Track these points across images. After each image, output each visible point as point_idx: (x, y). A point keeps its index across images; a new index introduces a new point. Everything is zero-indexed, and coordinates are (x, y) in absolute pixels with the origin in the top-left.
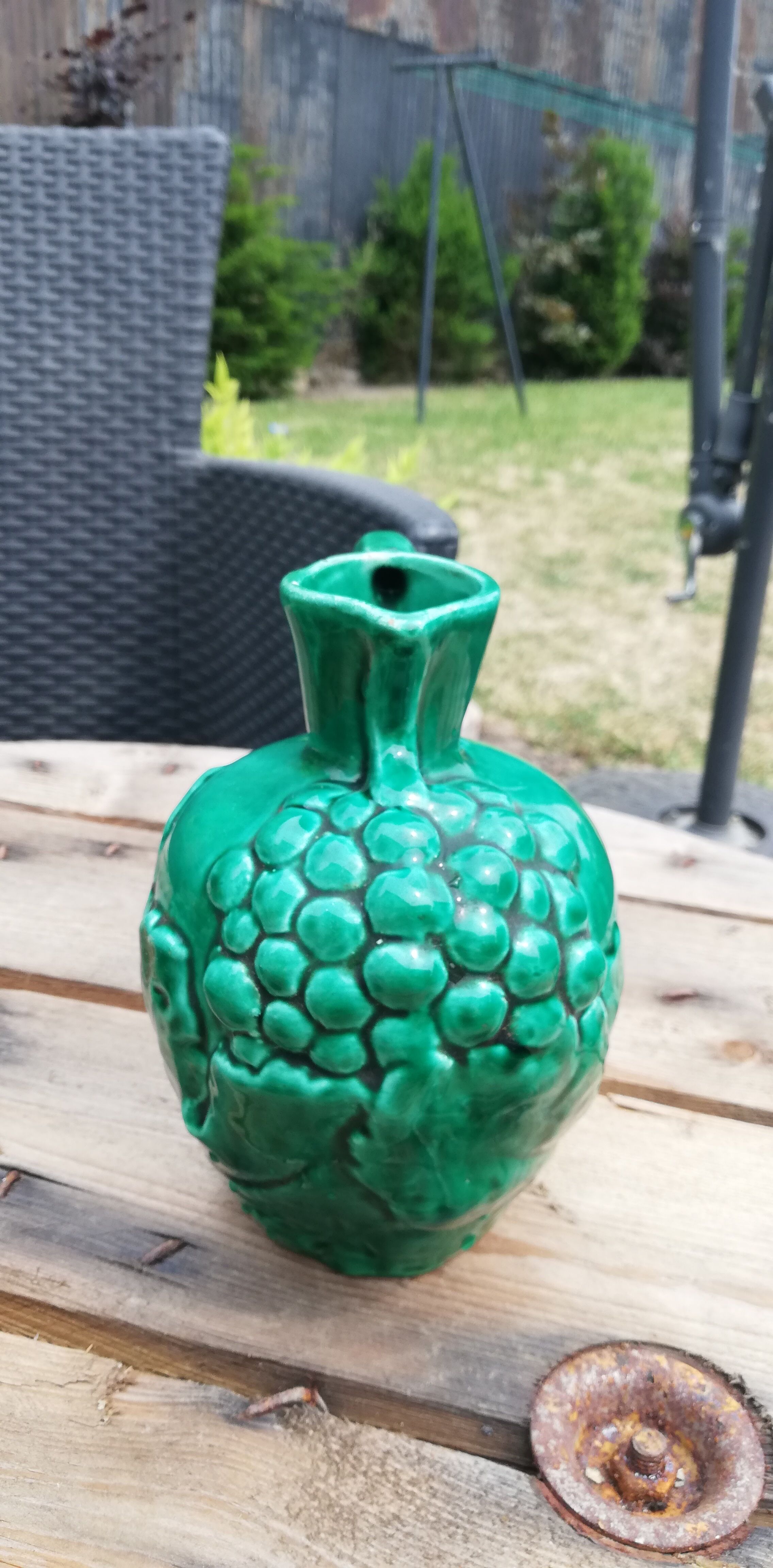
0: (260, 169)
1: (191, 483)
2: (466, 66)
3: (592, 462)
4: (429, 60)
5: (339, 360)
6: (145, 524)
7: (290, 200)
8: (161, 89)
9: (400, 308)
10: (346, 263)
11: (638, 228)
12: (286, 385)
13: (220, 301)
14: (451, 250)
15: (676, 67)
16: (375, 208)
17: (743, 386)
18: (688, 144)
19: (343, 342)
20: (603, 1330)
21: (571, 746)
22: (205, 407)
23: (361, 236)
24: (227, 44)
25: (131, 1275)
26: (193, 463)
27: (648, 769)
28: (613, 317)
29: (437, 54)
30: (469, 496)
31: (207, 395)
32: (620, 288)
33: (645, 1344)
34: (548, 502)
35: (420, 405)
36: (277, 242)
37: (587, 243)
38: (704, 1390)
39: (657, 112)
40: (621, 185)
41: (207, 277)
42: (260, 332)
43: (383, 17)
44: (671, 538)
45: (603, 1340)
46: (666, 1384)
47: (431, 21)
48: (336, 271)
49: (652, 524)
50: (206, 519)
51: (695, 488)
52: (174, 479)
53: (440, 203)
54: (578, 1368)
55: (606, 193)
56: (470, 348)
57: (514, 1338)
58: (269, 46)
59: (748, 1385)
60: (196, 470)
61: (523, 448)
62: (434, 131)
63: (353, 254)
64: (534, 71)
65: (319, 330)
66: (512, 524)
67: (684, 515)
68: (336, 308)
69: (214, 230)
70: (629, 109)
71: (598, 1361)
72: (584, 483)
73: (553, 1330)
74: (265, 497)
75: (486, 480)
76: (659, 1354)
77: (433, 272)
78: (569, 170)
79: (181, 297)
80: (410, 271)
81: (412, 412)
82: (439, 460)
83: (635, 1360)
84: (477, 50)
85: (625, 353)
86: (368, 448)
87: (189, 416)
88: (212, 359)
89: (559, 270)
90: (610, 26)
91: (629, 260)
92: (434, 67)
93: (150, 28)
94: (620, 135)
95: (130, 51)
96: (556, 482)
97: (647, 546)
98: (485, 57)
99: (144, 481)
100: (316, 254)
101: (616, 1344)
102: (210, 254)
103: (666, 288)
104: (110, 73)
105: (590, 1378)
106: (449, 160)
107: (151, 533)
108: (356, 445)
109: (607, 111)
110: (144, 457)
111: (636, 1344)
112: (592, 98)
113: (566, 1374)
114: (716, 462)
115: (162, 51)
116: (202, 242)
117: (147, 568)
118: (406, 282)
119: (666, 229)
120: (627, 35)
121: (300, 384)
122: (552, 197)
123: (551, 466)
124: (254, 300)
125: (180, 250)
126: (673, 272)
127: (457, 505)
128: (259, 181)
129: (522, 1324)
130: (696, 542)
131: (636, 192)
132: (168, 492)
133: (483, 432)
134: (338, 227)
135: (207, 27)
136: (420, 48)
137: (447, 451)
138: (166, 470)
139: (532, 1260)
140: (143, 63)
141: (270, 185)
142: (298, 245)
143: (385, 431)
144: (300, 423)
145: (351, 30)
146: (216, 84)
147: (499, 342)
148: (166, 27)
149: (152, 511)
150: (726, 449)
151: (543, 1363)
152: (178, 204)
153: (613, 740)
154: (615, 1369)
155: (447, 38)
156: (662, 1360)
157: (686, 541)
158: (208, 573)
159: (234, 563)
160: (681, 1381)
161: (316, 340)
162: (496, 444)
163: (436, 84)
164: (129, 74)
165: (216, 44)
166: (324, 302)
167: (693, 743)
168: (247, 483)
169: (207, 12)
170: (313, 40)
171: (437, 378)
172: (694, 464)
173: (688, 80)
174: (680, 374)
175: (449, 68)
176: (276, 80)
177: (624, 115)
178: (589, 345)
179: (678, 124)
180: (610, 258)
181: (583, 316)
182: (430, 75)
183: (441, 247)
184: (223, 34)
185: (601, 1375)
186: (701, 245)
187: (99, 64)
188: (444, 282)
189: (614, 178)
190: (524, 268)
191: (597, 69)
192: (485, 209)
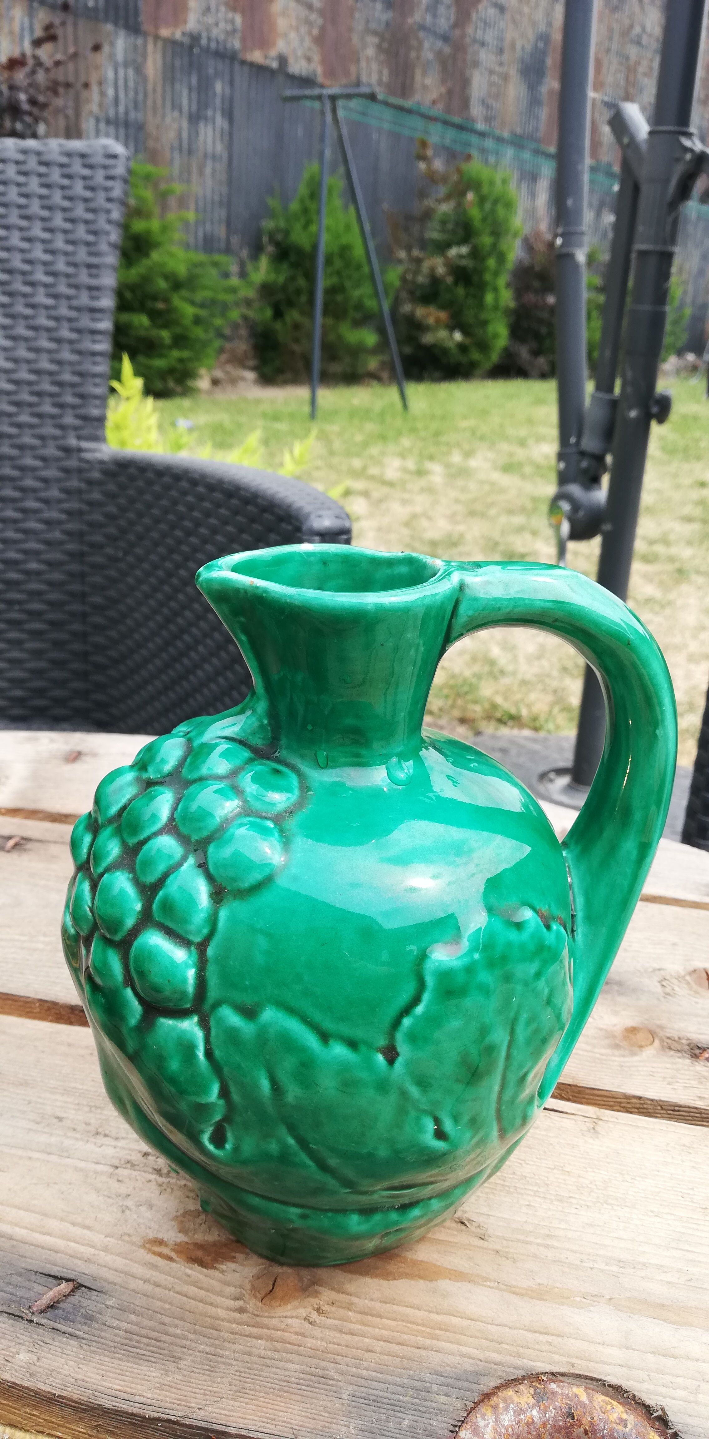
0: (163, 187)
1: (96, 475)
2: (349, 97)
3: (468, 454)
4: (316, 91)
5: (240, 362)
6: (54, 514)
7: (191, 216)
8: (70, 112)
9: (293, 315)
10: (243, 274)
11: (503, 246)
12: (190, 383)
13: (123, 305)
14: (338, 263)
15: (534, 101)
16: (268, 224)
17: (604, 386)
18: (547, 170)
19: (242, 346)
20: (520, 1362)
21: (457, 713)
22: (112, 402)
23: (257, 250)
24: (131, 72)
25: (22, 1324)
26: (98, 456)
27: (527, 733)
28: (485, 323)
29: (322, 86)
30: (358, 485)
31: (113, 390)
32: (489, 298)
33: (562, 1375)
34: (429, 490)
35: (313, 402)
36: (180, 253)
37: (461, 256)
38: (625, 1426)
39: (518, 142)
40: (488, 206)
41: (109, 280)
42: (165, 335)
43: (273, 53)
44: (542, 522)
45: (520, 1373)
46: (586, 1421)
47: (316, 58)
48: (235, 281)
49: (523, 510)
50: (112, 509)
51: (563, 479)
52: (80, 471)
53: (327, 221)
54: (495, 1407)
55: (475, 213)
56: (357, 351)
57: (428, 1377)
58: (169, 75)
59: (671, 1417)
60: (102, 462)
61: (406, 442)
62: (321, 155)
63: (249, 267)
64: (408, 104)
65: (220, 335)
66: (398, 510)
67: (555, 502)
68: (235, 315)
69: (115, 236)
70: (493, 137)
71: (516, 1399)
72: (463, 472)
73: (468, 1365)
74: (167, 488)
75: (373, 471)
76: (579, 1386)
77: (322, 283)
78: (442, 191)
79: (84, 299)
80: (301, 282)
81: (306, 409)
82: (332, 453)
83: (554, 1394)
84: (358, 84)
85: (495, 357)
86: (266, 442)
87: (95, 412)
88: (116, 358)
89: (435, 281)
90: (476, 64)
91: (496, 274)
92: (319, 98)
93: (59, 57)
94: (487, 161)
95: (41, 77)
96: (437, 472)
97: (520, 530)
98: (365, 90)
99: (51, 473)
100: (215, 264)
101: (534, 1378)
102: (111, 259)
103: (530, 298)
104: (23, 97)
105: (508, 1419)
106: (335, 182)
107: (60, 522)
108: (254, 439)
109: (474, 139)
110: (51, 451)
111: (555, 1376)
112: (460, 128)
113: (483, 1416)
114: (583, 454)
115: (71, 79)
116: (104, 247)
117: (56, 556)
118: (298, 292)
119: (528, 246)
120: (491, 72)
121: (203, 383)
122: (427, 215)
123: (431, 458)
124: (160, 306)
125: (82, 255)
126: (536, 284)
127: (347, 493)
128: (163, 197)
129: (435, 1359)
130: (565, 527)
131: (501, 211)
132: (74, 483)
133: (370, 427)
134: (235, 240)
135: (112, 56)
136: (307, 81)
137: (337, 445)
138: (72, 463)
139: (444, 1284)
140: (54, 88)
141: (172, 202)
142: (201, 257)
143: (282, 426)
144: (202, 419)
145: (243, 62)
146: (121, 109)
147: (383, 346)
148: (75, 56)
149: (60, 501)
150: (590, 443)
151: (459, 1405)
152: (80, 211)
153: (494, 706)
154: (533, 1407)
155: (331, 73)
156: (580, 1392)
157: (557, 527)
158: (115, 560)
159: (139, 551)
160: (602, 1416)
161: (217, 343)
162: (383, 438)
163: (323, 113)
164: (41, 99)
165: (121, 72)
166: (225, 308)
167: (566, 709)
168: (150, 475)
169: (112, 44)
170: (211, 71)
171: (328, 379)
172: (561, 456)
173: (546, 114)
174: (543, 376)
175: (333, 98)
176: (176, 106)
177: (489, 143)
178: (462, 348)
179: (537, 152)
180: (479, 271)
181: (457, 323)
182: (317, 105)
183: (329, 261)
184: (126, 65)
185: (519, 1415)
186: (564, 258)
187: (12, 88)
188: (331, 291)
189: (482, 200)
190: (403, 279)
191: (465, 103)
192: (367, 227)
